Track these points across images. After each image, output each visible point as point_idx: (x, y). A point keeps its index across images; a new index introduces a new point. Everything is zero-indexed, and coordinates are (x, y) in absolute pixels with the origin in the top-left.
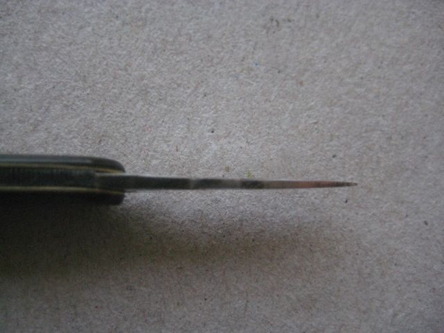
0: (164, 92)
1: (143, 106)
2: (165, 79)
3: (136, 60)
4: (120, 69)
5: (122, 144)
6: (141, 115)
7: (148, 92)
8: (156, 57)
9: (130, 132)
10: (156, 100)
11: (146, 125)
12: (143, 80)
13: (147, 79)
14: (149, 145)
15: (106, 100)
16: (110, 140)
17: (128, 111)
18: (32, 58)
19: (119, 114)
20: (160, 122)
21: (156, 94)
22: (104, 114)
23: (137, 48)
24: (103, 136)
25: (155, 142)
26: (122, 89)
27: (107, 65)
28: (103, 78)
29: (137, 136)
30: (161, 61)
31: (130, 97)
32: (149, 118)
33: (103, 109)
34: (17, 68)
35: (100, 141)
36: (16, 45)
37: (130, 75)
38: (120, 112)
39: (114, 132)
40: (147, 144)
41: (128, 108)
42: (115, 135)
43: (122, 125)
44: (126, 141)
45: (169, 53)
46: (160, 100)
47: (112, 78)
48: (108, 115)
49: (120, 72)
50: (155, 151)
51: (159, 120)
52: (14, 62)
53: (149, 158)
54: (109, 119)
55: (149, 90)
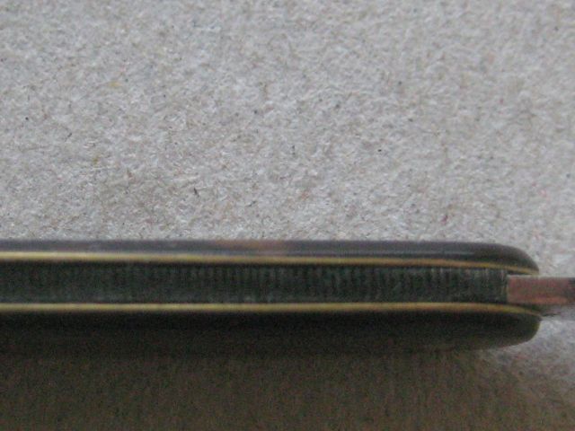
0: (564, 115)
1: (525, 144)
2: (564, 88)
3: (501, 48)
4: (471, 68)
5: (492, 223)
6: (524, 164)
7: (533, 115)
8: (540, 42)
9: (504, 198)
10: (550, 132)
11: (534, 185)
12: (519, 91)
13: (526, 89)
14: (547, 224)
15: (448, 132)
16: (465, 216)
17: (497, 154)
18: (286, 46)
19: (479, 162)
20: (563, 177)
21: (549, 119)
22: (449, 162)
23: (501, 24)
24: (450, 207)
25: (557, 220)
26: (480, 108)
27: (443, 59)
28: (439, 87)
29: (520, 206)
30: (553, 50)
31: (499, 125)
32: (539, 170)
33: (446, 150)
34: (255, 66)
35: (445, 219)
36: (248, 18)
37: (493, 79)
38: (480, 157)
39: (471, 199)
40: (540, 222)
41: (495, 148)
42: (474, 204)
43: (488, 185)
44: (498, 216)
45: (565, 35)
46: (559, 131)
47: (457, 87)
48: (456, 163)
49: (470, 73)
50: (558, 237)
51: (560, 172)
52: (248, 54)
53: (546, 252)
54: (459, 171)
55: (534, 111)
